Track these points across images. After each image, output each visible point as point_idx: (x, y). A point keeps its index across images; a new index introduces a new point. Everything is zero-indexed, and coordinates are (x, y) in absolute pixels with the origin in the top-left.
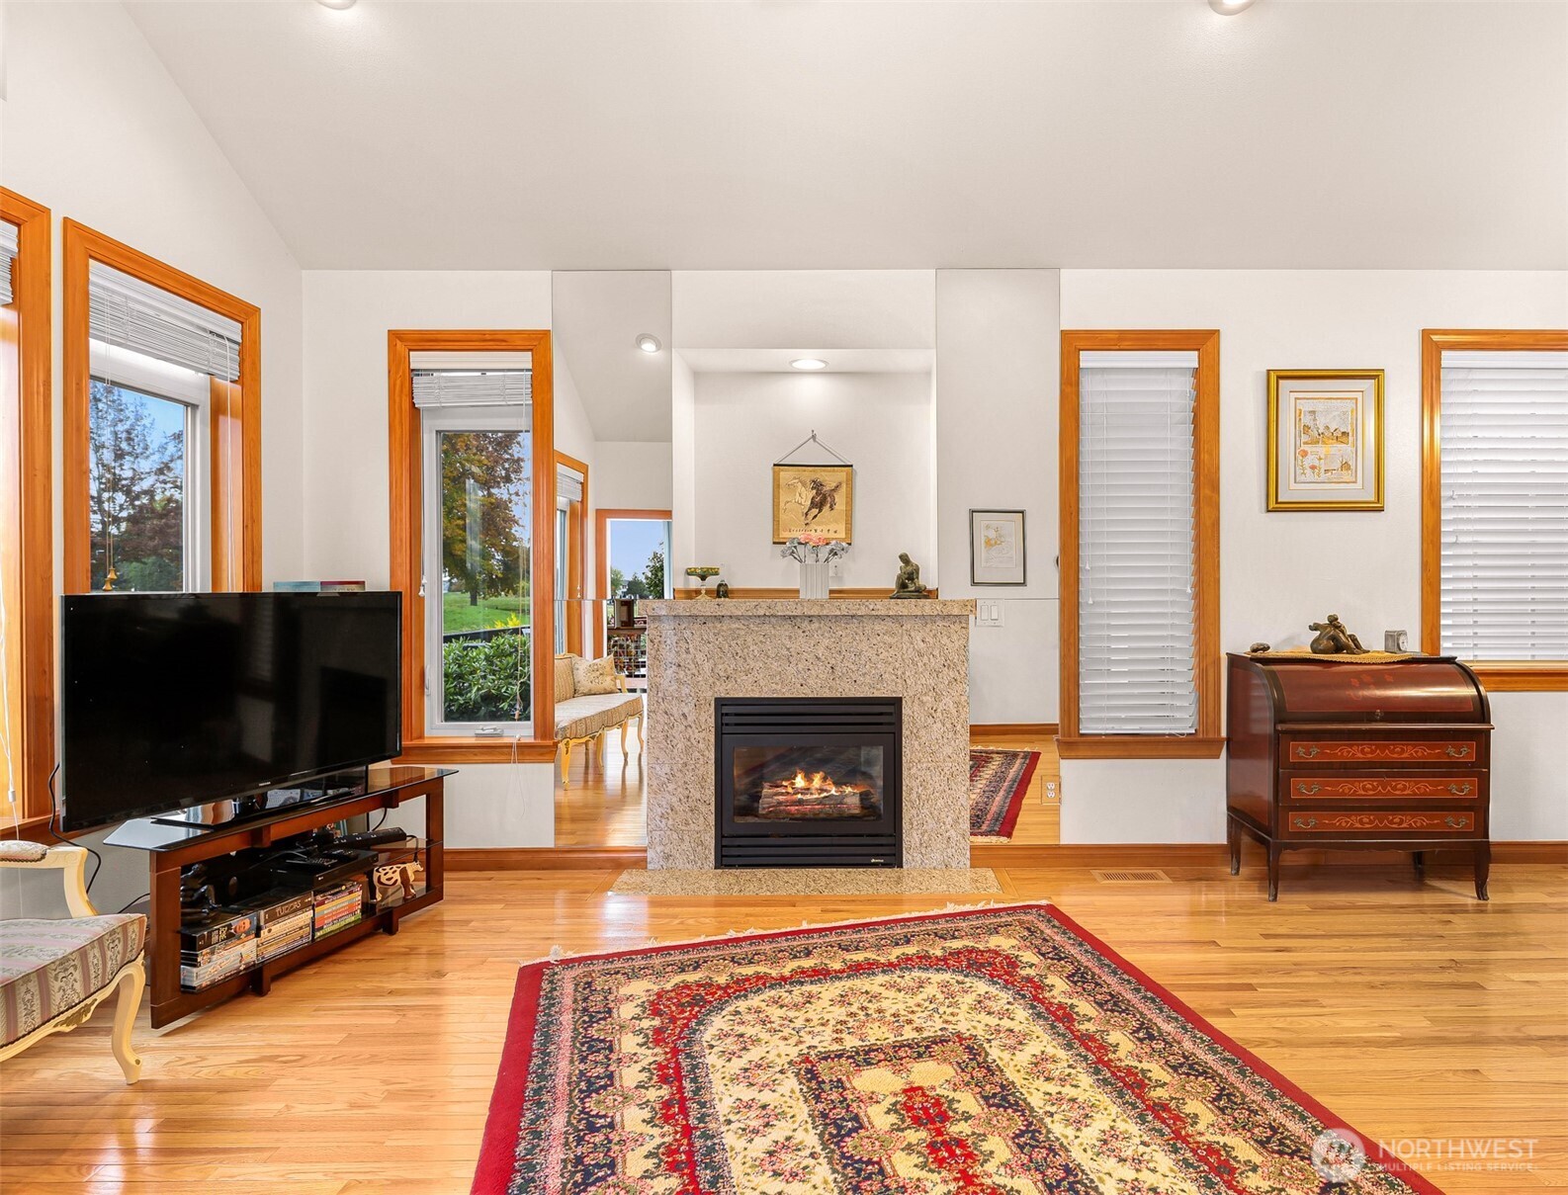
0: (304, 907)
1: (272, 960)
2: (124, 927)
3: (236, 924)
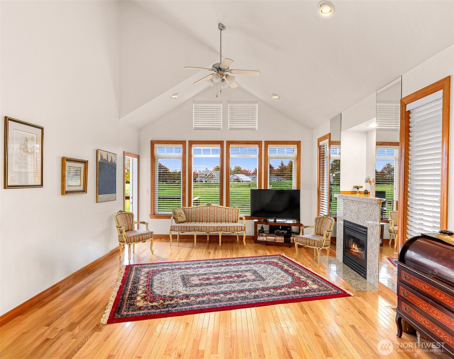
0: (273, 236)
1: (268, 242)
2: (242, 226)
3: (263, 234)
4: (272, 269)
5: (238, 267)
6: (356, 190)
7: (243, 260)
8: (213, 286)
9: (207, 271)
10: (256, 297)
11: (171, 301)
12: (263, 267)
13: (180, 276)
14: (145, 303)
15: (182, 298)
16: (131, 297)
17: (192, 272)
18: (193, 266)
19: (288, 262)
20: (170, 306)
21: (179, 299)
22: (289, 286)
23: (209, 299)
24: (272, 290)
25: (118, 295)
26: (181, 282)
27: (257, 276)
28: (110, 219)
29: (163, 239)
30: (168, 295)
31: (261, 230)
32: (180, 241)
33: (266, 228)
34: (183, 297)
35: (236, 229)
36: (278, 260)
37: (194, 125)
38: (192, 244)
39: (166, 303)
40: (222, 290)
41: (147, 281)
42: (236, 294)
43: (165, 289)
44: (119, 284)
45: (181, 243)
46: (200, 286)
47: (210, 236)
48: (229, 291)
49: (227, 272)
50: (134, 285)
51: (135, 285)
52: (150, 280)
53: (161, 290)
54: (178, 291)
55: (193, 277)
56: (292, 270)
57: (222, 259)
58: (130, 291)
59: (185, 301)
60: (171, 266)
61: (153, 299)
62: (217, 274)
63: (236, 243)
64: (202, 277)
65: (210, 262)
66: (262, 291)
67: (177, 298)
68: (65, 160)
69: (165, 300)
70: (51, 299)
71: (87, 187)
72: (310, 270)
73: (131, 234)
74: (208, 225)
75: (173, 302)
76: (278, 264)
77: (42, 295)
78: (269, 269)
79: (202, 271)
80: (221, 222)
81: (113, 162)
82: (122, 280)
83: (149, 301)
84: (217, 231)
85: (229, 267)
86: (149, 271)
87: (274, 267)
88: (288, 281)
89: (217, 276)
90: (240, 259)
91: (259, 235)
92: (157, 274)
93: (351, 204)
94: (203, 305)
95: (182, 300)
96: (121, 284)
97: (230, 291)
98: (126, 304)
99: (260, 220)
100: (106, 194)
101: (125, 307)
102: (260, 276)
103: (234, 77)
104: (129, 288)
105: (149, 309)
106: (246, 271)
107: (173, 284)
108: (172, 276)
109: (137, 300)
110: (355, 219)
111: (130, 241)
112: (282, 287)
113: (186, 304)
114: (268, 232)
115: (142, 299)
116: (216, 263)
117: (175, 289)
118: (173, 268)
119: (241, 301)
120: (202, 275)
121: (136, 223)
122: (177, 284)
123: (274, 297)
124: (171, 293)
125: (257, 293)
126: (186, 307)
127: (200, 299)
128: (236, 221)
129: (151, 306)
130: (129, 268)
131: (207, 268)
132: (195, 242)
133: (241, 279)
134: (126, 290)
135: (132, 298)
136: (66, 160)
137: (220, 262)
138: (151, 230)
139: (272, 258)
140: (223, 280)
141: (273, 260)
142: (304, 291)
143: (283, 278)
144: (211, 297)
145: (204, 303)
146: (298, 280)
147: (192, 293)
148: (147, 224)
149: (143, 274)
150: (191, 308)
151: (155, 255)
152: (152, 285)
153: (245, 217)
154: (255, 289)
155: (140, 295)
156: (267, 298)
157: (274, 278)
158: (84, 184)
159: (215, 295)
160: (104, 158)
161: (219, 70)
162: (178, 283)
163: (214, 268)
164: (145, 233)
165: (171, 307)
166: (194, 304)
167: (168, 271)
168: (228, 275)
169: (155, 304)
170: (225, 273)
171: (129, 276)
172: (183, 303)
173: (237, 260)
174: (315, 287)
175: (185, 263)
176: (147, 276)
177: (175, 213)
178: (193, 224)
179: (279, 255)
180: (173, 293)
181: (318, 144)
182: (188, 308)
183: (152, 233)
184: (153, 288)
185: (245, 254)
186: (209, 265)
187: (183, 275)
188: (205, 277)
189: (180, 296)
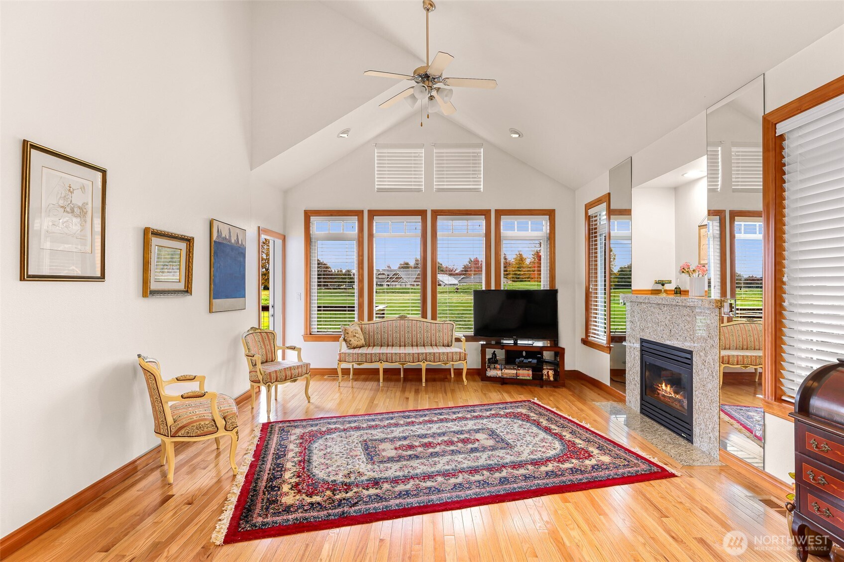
0: (514, 369)
1: (506, 378)
2: (460, 353)
3: (496, 365)
4: (520, 426)
5: (460, 423)
6: (660, 287)
7: (468, 411)
8: (421, 460)
9: (408, 431)
10: (503, 481)
11: (346, 493)
12: (504, 423)
13: (360, 442)
14: (298, 497)
15: (367, 486)
16: (271, 485)
17: (381, 434)
18: (382, 424)
19: (546, 413)
20: (344, 503)
21: (361, 489)
22: (560, 459)
23: (417, 487)
24: (530, 467)
25: (246, 482)
26: (363, 453)
27: (497, 440)
28: (235, 342)
29: (327, 376)
30: (341, 480)
31: (492, 358)
32: (355, 380)
33: (501, 354)
34: (369, 483)
35: (450, 357)
36: (529, 410)
37: (376, 183)
38: (376, 383)
39: (338, 497)
40: (439, 467)
41: (300, 453)
42: (466, 476)
43: (333, 469)
44: (250, 458)
45: (356, 382)
46: (398, 461)
47: (405, 370)
48: (453, 470)
49: (444, 434)
50: (276, 460)
51: (278, 461)
52: (306, 451)
53: (327, 470)
54: (359, 472)
55: (383, 444)
56: (556, 428)
57: (431, 409)
58: (269, 474)
59: (372, 491)
60: (343, 423)
61: (312, 489)
62: (425, 437)
63: (449, 381)
64: (400, 443)
65: (410, 415)
66: (513, 469)
67: (357, 486)
68: (149, 234)
69: (335, 490)
70: (119, 492)
71: (191, 285)
72: (587, 427)
73: (270, 368)
74: (402, 350)
75: (350, 494)
76: (529, 417)
77: (101, 485)
78: (516, 426)
79: (398, 431)
80: (424, 346)
81: (240, 242)
82: (255, 451)
83: (305, 493)
84: (418, 362)
85: (445, 424)
86: (304, 434)
87: (524, 423)
88: (554, 449)
89: (426, 440)
90: (462, 410)
91: (489, 367)
92: (318, 439)
93: (657, 311)
94: (409, 500)
95: (367, 490)
96: (253, 459)
97: (455, 470)
98: (262, 499)
99: (489, 342)
100: (227, 297)
101: (259, 505)
102: (502, 440)
103: (451, 90)
104: (267, 466)
105: (305, 510)
106: (477, 431)
107: (349, 458)
108: (345, 442)
109: (283, 490)
110: (664, 336)
111: (269, 380)
112: (547, 460)
113: (375, 499)
114: (504, 362)
115: (291, 488)
116: (421, 416)
117: (353, 467)
118: (346, 428)
119: (478, 490)
120: (400, 439)
121: (279, 348)
122: (356, 458)
123: (536, 482)
124: (346, 476)
125: (504, 473)
126: (376, 505)
127: (401, 487)
128: (450, 344)
129: (309, 503)
130: (267, 428)
131: (406, 426)
132: (381, 380)
133: (470, 446)
134: (261, 471)
135: (272, 488)
136: (152, 234)
137: (427, 414)
138: (305, 360)
139: (518, 407)
140: (438, 449)
141: (519, 410)
142: (589, 468)
143: (544, 444)
144: (421, 483)
145: (408, 496)
146: (572, 447)
147: (385, 476)
148: (299, 350)
149: (292, 439)
150: (387, 507)
151: (313, 403)
152: (309, 459)
153: (464, 336)
154: (499, 465)
155: (288, 480)
156: (525, 484)
157: (528, 444)
158: (187, 279)
159: (428, 478)
160: (223, 236)
161: (425, 78)
162: (357, 456)
163: (419, 426)
164: (295, 365)
165: (348, 505)
166: (390, 497)
167: (338, 434)
168: (446, 438)
169: (316, 499)
170: (440, 435)
171: (267, 443)
172: (370, 496)
173: (457, 410)
174: (606, 459)
175: (366, 417)
176: (301, 443)
177: (347, 331)
178: (376, 350)
179: (528, 401)
180: (348, 475)
181: (586, 213)
182: (380, 506)
183: (308, 365)
184: (311, 467)
185: (468, 400)
186: (410, 420)
187: (365, 441)
188: (405, 443)
189: (363, 481)
